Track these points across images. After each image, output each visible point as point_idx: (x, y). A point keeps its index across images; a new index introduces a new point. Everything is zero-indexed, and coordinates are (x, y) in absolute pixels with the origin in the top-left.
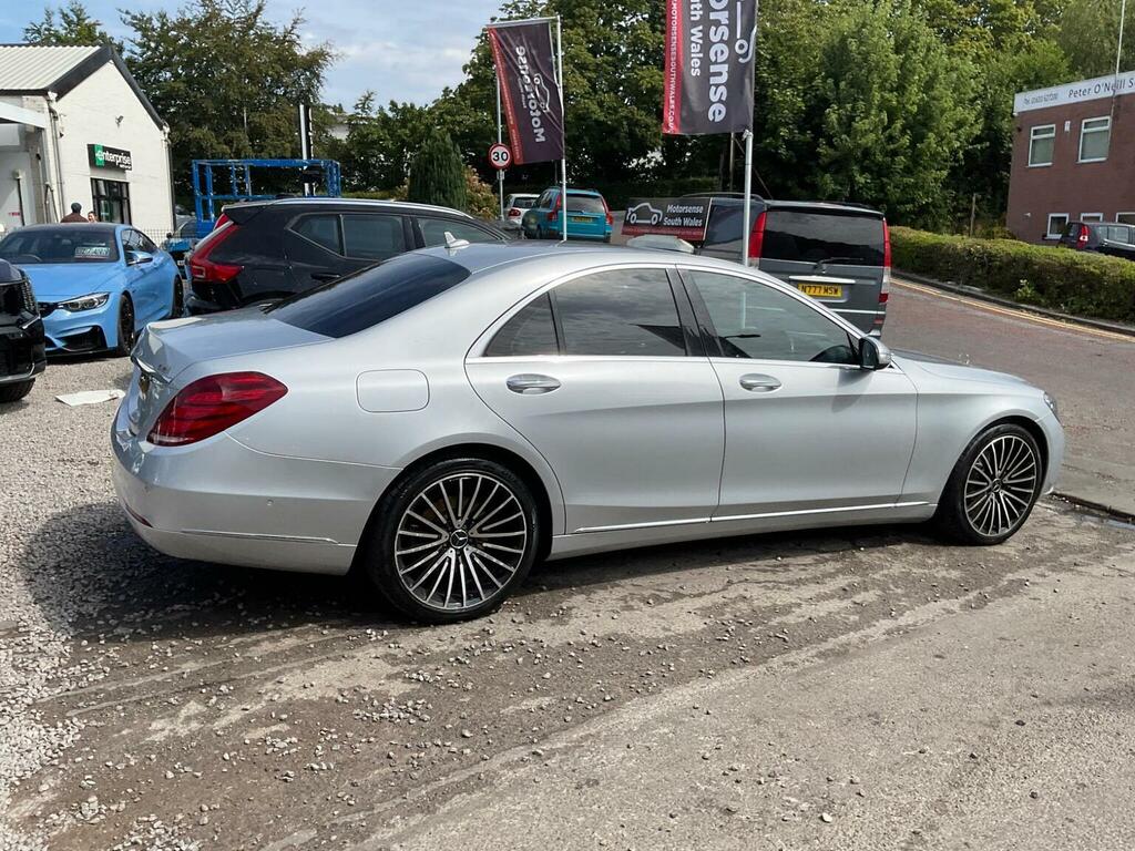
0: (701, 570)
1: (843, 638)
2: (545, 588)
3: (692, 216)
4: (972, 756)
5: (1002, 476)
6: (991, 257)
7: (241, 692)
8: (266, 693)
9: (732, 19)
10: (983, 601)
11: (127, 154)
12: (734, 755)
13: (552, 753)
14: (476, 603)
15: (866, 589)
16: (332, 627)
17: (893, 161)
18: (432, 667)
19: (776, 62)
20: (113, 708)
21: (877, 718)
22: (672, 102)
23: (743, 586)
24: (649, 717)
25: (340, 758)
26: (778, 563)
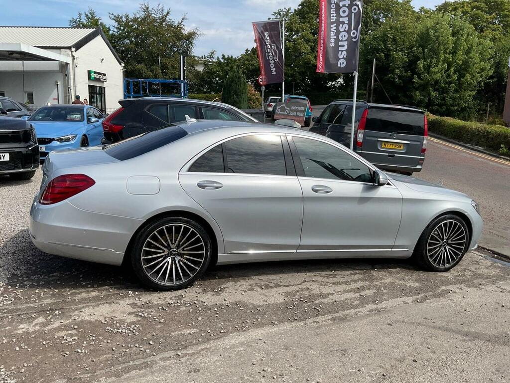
0: (294, 274)
1: (347, 312)
2: (217, 277)
3: (300, 111)
4: (383, 375)
5: (447, 239)
6: (488, 133)
7: (63, 315)
8: (73, 316)
9: (350, 21)
10: (425, 299)
11: (105, 75)
12: (268, 363)
13: (185, 355)
14: (179, 283)
15: (369, 289)
16: (115, 288)
17: (449, 86)
18: (150, 310)
19: (395, 40)
20: (7, 317)
21: (345, 352)
22: (321, 58)
23: (310, 283)
24: (237, 342)
25: (92, 348)
26: (332, 273)
